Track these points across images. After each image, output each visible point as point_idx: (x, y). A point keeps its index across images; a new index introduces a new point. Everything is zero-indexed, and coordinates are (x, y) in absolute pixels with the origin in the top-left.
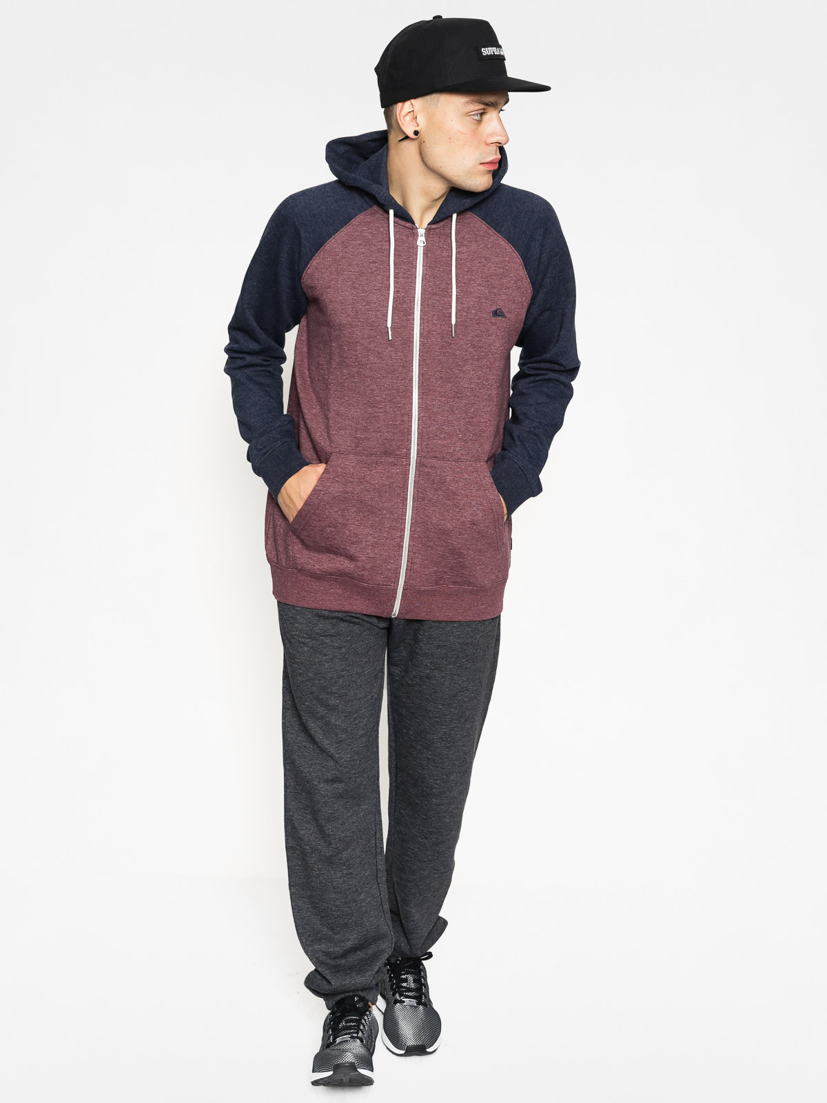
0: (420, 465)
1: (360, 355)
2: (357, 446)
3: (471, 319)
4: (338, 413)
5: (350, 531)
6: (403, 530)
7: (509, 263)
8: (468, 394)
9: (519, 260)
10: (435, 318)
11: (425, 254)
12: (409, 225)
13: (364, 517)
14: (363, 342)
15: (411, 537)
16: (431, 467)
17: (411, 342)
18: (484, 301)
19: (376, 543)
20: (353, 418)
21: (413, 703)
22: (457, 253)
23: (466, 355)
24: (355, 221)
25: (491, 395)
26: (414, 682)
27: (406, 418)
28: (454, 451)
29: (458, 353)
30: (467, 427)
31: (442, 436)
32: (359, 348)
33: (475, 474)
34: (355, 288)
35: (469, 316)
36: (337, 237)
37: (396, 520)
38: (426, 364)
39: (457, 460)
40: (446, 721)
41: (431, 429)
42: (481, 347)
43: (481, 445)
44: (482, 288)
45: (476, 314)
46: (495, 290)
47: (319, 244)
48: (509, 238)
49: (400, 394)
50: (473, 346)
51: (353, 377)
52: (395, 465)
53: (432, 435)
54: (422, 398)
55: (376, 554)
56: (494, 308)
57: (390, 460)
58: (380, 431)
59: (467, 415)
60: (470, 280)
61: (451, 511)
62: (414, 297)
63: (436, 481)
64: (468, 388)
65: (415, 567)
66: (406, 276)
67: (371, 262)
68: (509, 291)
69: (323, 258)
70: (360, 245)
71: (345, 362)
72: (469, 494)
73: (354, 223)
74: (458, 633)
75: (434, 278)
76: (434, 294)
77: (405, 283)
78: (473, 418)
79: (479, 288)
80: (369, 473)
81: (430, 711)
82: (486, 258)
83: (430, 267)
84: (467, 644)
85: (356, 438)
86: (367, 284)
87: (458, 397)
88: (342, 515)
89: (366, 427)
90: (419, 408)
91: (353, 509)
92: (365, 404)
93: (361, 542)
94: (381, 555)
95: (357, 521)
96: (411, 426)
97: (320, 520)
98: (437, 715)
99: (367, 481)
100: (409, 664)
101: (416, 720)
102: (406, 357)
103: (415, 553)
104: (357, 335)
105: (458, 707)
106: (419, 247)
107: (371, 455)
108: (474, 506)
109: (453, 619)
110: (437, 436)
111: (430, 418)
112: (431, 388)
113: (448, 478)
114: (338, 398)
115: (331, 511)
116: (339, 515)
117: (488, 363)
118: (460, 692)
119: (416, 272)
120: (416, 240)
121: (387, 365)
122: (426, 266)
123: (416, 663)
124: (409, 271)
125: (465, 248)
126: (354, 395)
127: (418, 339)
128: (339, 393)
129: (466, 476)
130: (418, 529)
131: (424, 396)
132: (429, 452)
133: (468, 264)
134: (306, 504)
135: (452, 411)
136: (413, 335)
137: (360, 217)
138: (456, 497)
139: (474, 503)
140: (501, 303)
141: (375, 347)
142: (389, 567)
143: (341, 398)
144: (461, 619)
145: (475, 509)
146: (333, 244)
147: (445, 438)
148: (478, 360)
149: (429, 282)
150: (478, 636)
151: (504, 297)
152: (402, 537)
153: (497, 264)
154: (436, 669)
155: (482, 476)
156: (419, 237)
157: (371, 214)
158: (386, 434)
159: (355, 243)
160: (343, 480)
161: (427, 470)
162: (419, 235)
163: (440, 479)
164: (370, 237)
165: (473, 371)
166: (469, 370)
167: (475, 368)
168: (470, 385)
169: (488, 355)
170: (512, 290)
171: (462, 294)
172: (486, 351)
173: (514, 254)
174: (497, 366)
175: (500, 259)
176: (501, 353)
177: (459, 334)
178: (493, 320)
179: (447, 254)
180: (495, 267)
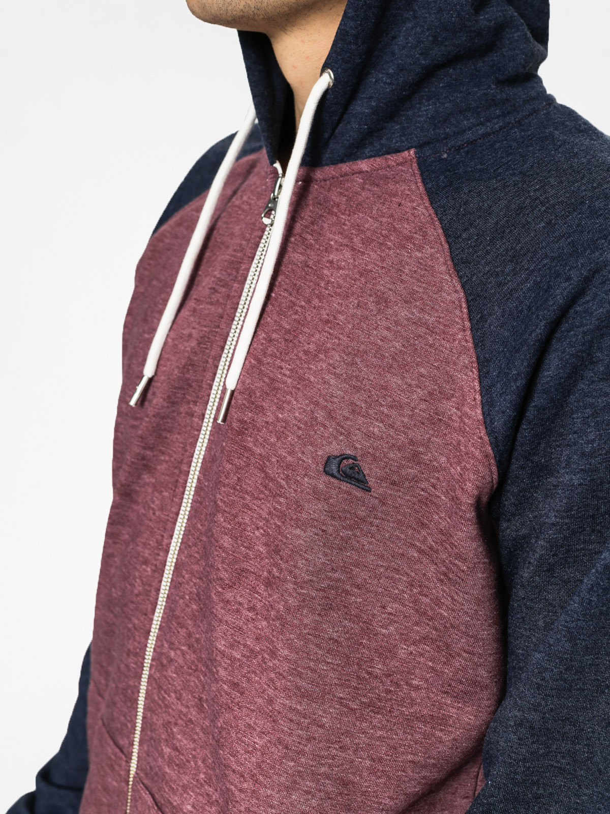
140: (359, 443)
166: (240, 604)
167: (259, 605)
168: (232, 646)
169: (285, 580)
170: (411, 417)
171: (289, 381)
172: (284, 566)
173: (458, 312)
174: (306, 625)
175: (413, 313)
176: (330, 587)
177: (247, 492)
178: (322, 482)
179: (302, 258)
180: (388, 329)
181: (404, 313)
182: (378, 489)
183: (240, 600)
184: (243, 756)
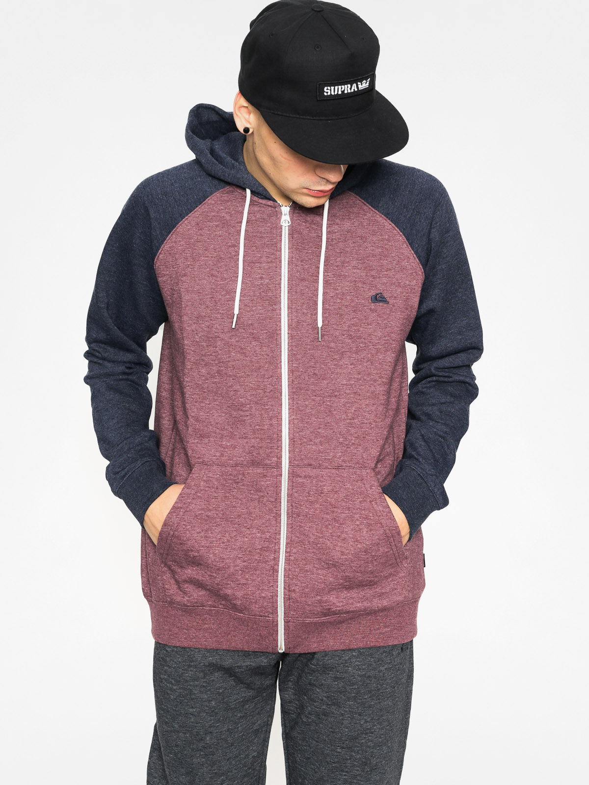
0: (293, 475)
1: (220, 352)
2: (222, 455)
3: (347, 306)
4: (197, 420)
5: (215, 555)
6: (277, 551)
7: (389, 241)
8: (347, 391)
9: (401, 238)
10: (304, 306)
11: (291, 235)
12: (270, 203)
13: (231, 538)
14: (222, 336)
15: (288, 560)
16: (305, 477)
17: (277, 334)
18: (360, 285)
19: (246, 567)
20: (217, 424)
21: (309, 746)
22: (328, 233)
23: (343, 347)
24: (210, 200)
25: (374, 392)
26: (310, 720)
27: (274, 422)
28: (334, 457)
29: (332, 345)
30: (348, 430)
31: (317, 441)
32: (219, 343)
33: (359, 483)
34: (212, 275)
35: (345, 303)
36: (190, 219)
37: (269, 540)
38: (297, 360)
39: (338, 468)
40: (346, 767)
41: (304, 433)
42: (360, 338)
43: (366, 449)
44: (358, 271)
45: (352, 301)
46: (373, 273)
47: (170, 226)
48: (388, 214)
49: (268, 394)
50: (350, 337)
51: (213, 377)
52: (265, 476)
53: (305, 440)
54: (293, 399)
55: (247, 579)
56: (373, 293)
57: (259, 471)
58: (246, 438)
59: (347, 416)
60: (343, 262)
61: (330, 527)
62: (280, 284)
63: (312, 493)
64: (346, 385)
65: (293, 595)
66: (269, 260)
67: (229, 246)
68: (391, 273)
69: (175, 242)
70: (217, 226)
71: (203, 360)
72: (351, 506)
73: (210, 202)
74: (357, 663)
75: (302, 261)
76: (302, 280)
77: (269, 268)
78: (354, 419)
79: (355, 271)
80: (235, 486)
81: (328, 755)
82: (361, 238)
83: (297, 249)
84: (369, 677)
85: (221, 446)
86: (226, 270)
87: (336, 396)
88: (206, 537)
89: (232, 433)
90: (289, 409)
91: (218, 530)
92: (229, 407)
93: (229, 567)
94: (253, 580)
95: (223, 543)
96: (281, 431)
97: (181, 544)
98: (336, 760)
99: (234, 496)
100: (304, 699)
101: (312, 766)
102: (272, 351)
103: (292, 579)
104: (217, 328)
105: (360, 752)
106: (283, 228)
107: (237, 465)
108: (357, 520)
109: (352, 647)
110: (311, 441)
111: (302, 421)
112: (303, 386)
113: (326, 489)
114: (196, 402)
115: (193, 532)
116: (202, 537)
117: (369, 356)
118: (362, 733)
119: (280, 255)
120: (279, 219)
121: (251, 361)
122: (292, 248)
123: (312, 697)
124: (273, 254)
125: (336, 227)
126: (216, 398)
127: (286, 332)
128: (197, 396)
129: (348, 486)
130: (295, 550)
131: (295, 397)
132: (302, 459)
133: (341, 245)
134: (165, 524)
135: (330, 411)
136: (280, 326)
137: (217, 195)
138: (335, 510)
139: (357, 516)
140: (381, 288)
141: (237, 341)
142: (263, 595)
143: (201, 402)
144: (361, 645)
145: (358, 523)
146: (186, 226)
147: (321, 443)
148: (356, 353)
149: (297, 266)
150: (383, 669)
151: (385, 280)
152: (276, 560)
153: (374, 243)
154: (334, 704)
155: (368, 486)
156: (283, 216)
157: (227, 193)
158: (253, 440)
159: (211, 224)
160: (206, 496)
161: (301, 481)
162: (283, 213)
163: (317, 490)
164: (228, 218)
165: (351, 365)
166: (347, 364)
167: (354, 361)
168: (349, 381)
169: (368, 346)
170: (394, 272)
171: (334, 279)
172: (366, 341)
173: (395, 231)
174: (381, 359)
175: (379, 238)
176: (385, 343)
177: (333, 324)
178: (373, 306)
179: (315, 234)
180: (372, 246)
181: (375, 239)
182: (391, 301)
183: (346, 363)
184: (368, 416)
